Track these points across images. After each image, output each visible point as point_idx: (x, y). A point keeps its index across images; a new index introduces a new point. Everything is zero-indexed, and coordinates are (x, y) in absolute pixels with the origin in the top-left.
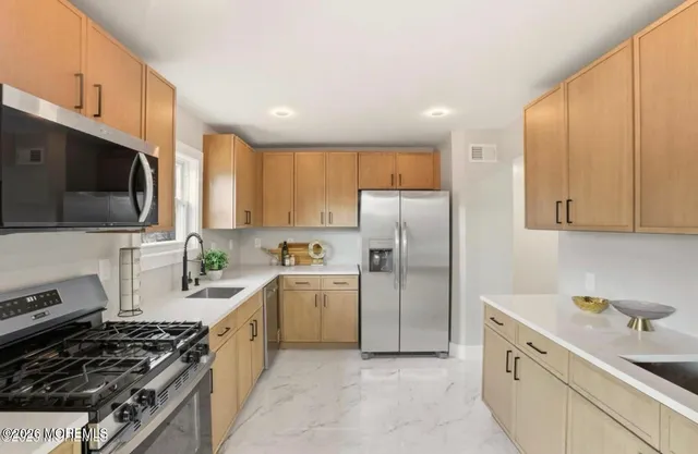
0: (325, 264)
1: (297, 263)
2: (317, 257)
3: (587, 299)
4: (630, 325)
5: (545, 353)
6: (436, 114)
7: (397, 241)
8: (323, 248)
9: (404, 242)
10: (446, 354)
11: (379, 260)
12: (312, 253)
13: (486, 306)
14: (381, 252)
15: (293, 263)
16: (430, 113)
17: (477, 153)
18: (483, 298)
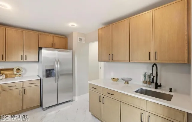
0: (22, 77)
1: (6, 78)
2: (18, 74)
3: (114, 79)
4: (125, 83)
5: (113, 95)
6: (72, 25)
7: (56, 66)
8: (22, 70)
9: (59, 66)
10: (71, 101)
11: (49, 73)
12: (15, 73)
13: (90, 84)
14: (50, 70)
15: (4, 77)
16: (70, 24)
17: (80, 40)
18: (89, 82)
